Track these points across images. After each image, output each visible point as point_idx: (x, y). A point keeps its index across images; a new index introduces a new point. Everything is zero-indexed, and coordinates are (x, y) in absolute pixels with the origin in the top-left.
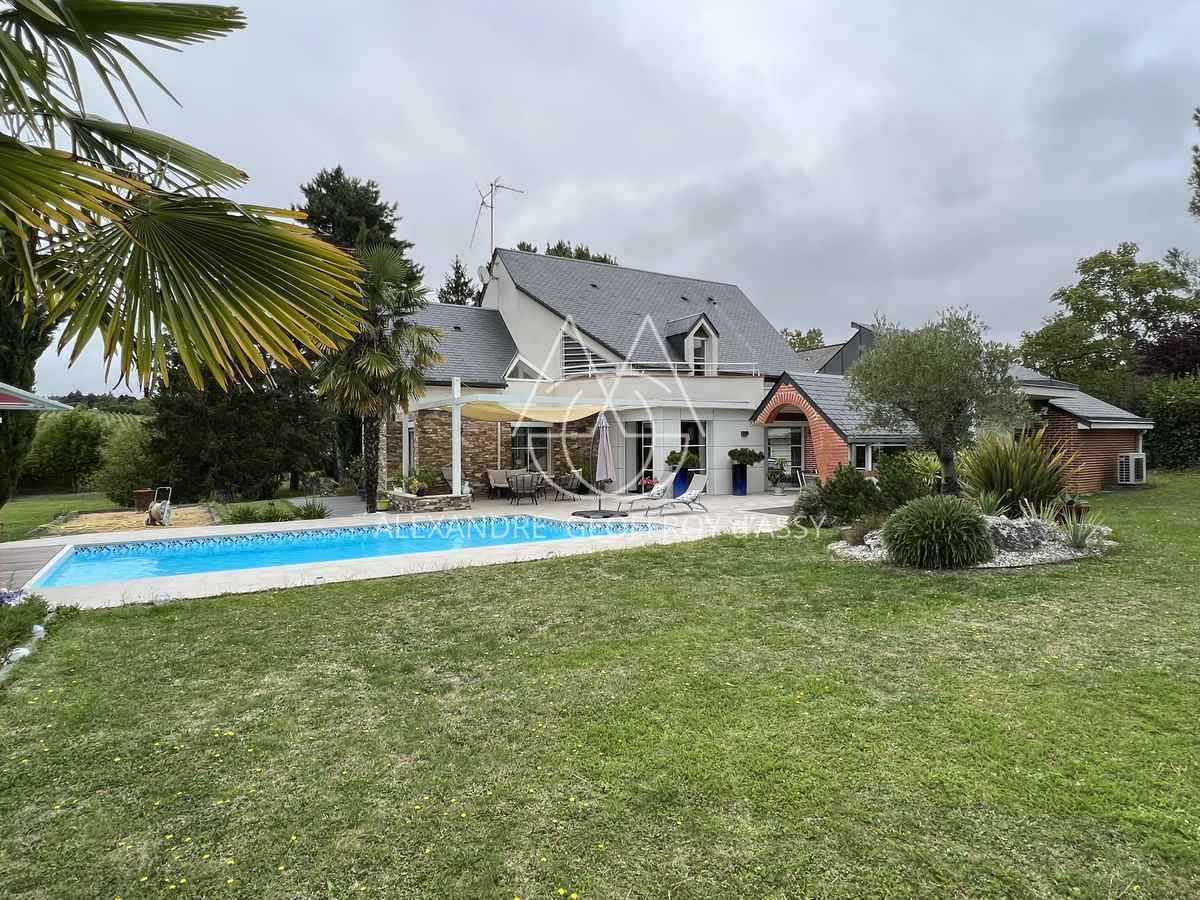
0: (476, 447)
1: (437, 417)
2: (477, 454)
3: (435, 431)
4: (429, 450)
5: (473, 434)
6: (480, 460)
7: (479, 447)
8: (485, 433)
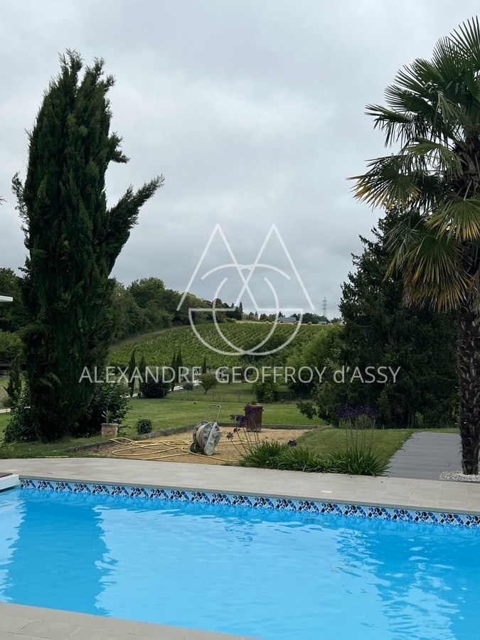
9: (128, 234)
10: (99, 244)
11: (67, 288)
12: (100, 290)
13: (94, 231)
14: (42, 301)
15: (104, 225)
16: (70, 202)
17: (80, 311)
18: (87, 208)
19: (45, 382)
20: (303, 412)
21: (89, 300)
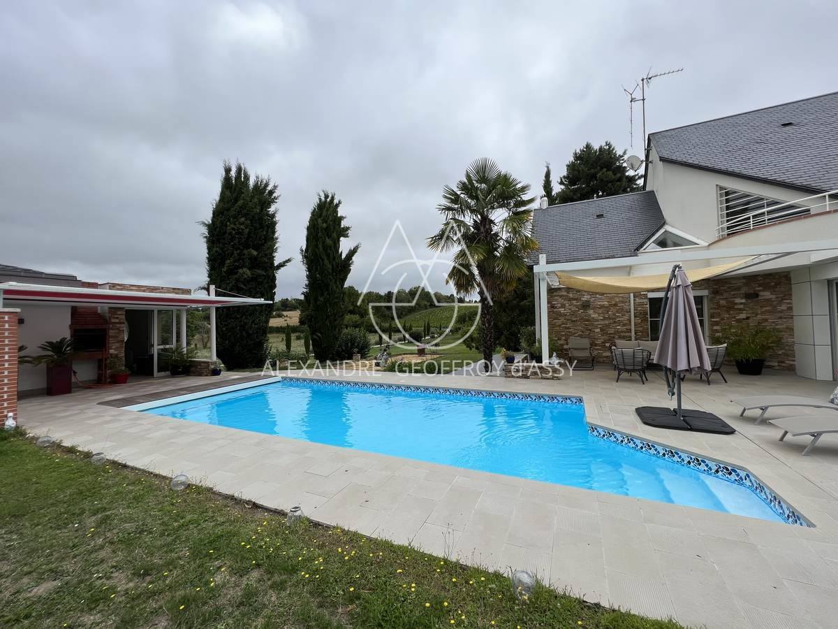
0: (605, 319)
1: (565, 293)
2: (608, 326)
3: (563, 306)
4: (558, 322)
5: (602, 307)
6: (612, 331)
7: (609, 318)
8: (615, 305)
9: (350, 270)
10: (336, 275)
11: (322, 295)
12: (336, 295)
13: (333, 269)
14: (312, 302)
15: (338, 267)
16: (321, 258)
17: (328, 305)
18: (328, 259)
19: (316, 337)
20: (467, 347)
21: (332, 300)
